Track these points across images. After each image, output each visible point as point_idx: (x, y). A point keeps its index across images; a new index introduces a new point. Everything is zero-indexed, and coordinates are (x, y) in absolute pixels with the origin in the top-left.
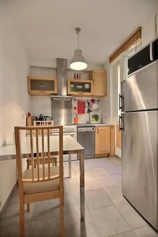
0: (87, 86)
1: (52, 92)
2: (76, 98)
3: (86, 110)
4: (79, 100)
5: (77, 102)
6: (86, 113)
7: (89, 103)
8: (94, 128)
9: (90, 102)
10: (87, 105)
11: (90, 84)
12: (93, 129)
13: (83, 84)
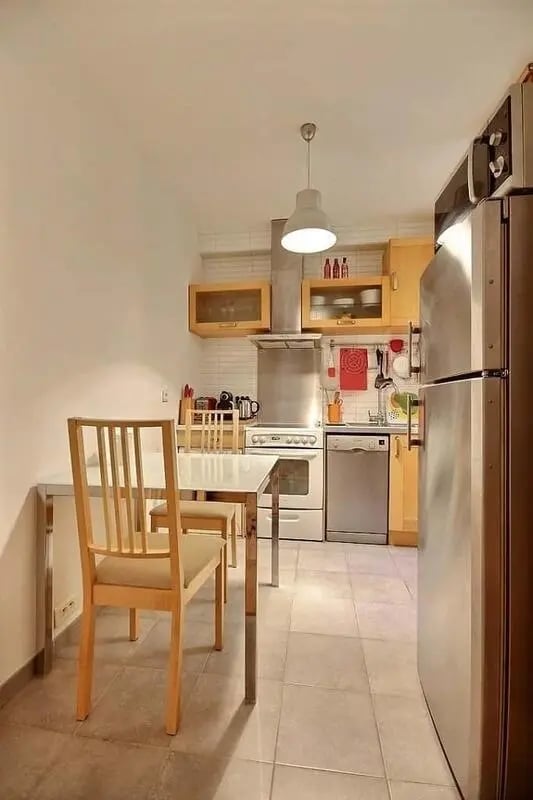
0: (369, 297)
1: (255, 324)
2: (338, 339)
3: (372, 376)
4: (346, 345)
5: (337, 350)
6: (369, 386)
7: (379, 355)
8: (386, 439)
9: (385, 349)
10: (372, 359)
11: (379, 287)
12: (381, 442)
13: (355, 292)
